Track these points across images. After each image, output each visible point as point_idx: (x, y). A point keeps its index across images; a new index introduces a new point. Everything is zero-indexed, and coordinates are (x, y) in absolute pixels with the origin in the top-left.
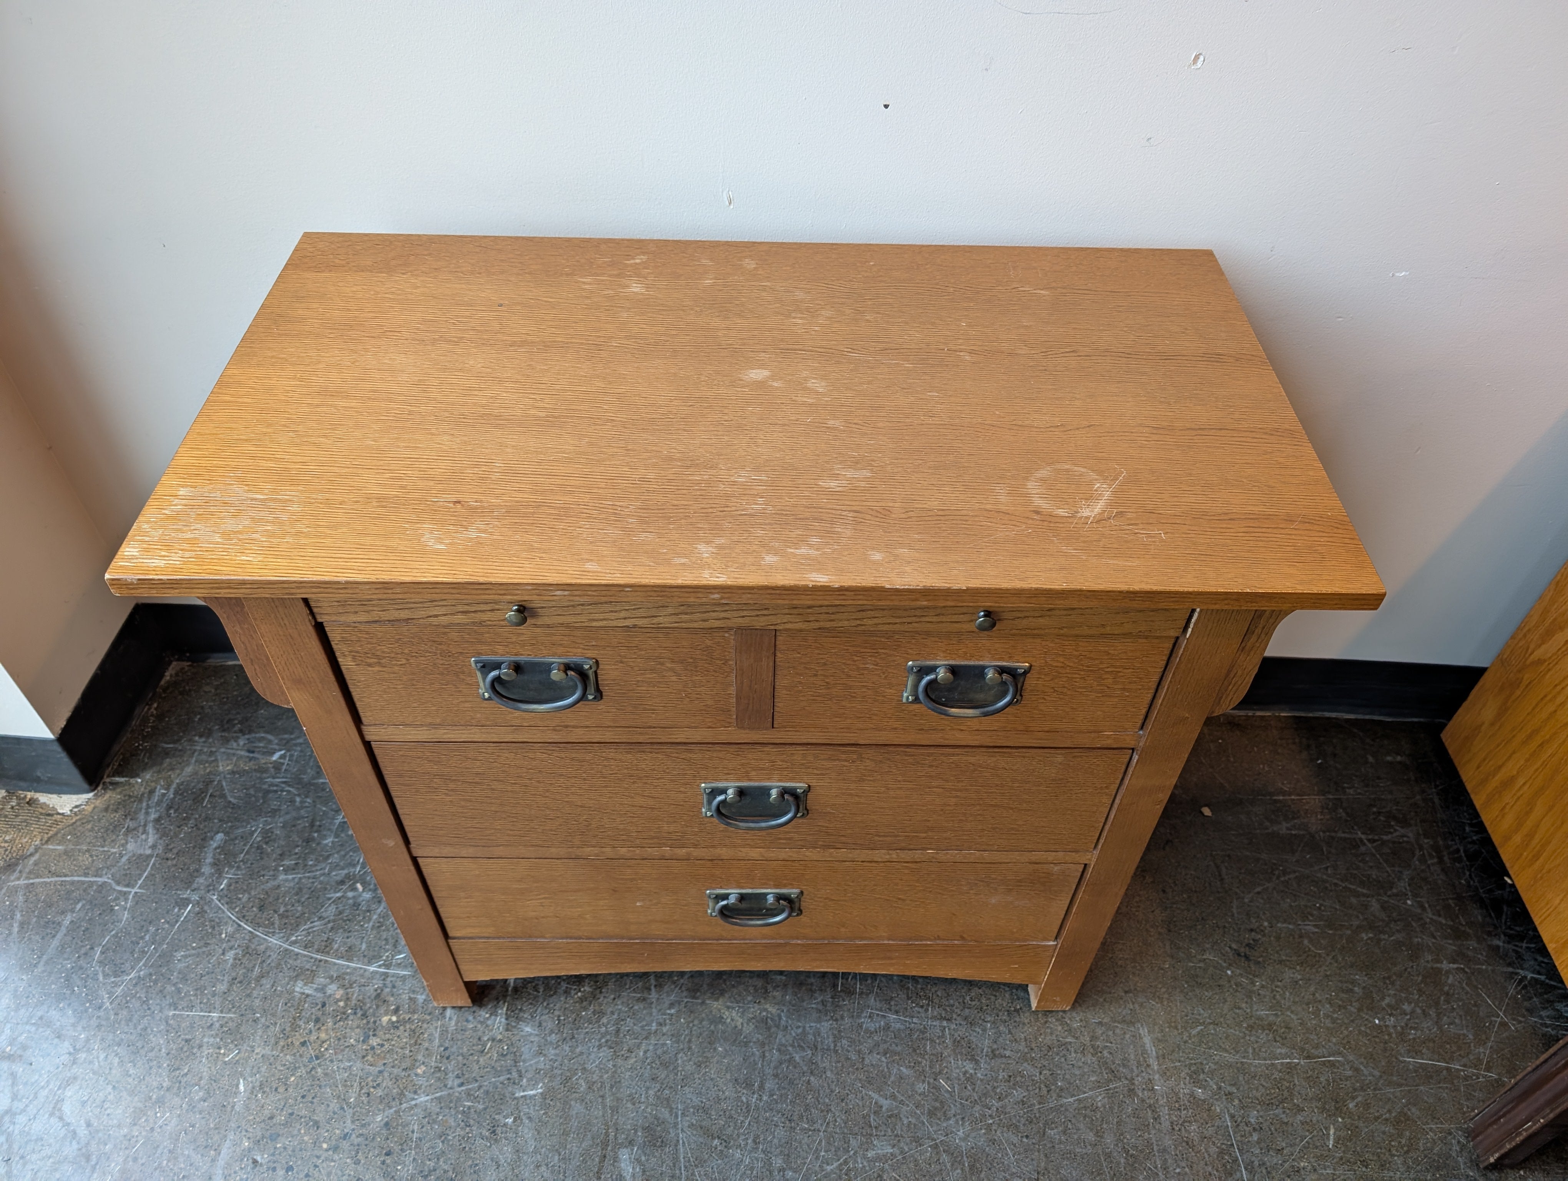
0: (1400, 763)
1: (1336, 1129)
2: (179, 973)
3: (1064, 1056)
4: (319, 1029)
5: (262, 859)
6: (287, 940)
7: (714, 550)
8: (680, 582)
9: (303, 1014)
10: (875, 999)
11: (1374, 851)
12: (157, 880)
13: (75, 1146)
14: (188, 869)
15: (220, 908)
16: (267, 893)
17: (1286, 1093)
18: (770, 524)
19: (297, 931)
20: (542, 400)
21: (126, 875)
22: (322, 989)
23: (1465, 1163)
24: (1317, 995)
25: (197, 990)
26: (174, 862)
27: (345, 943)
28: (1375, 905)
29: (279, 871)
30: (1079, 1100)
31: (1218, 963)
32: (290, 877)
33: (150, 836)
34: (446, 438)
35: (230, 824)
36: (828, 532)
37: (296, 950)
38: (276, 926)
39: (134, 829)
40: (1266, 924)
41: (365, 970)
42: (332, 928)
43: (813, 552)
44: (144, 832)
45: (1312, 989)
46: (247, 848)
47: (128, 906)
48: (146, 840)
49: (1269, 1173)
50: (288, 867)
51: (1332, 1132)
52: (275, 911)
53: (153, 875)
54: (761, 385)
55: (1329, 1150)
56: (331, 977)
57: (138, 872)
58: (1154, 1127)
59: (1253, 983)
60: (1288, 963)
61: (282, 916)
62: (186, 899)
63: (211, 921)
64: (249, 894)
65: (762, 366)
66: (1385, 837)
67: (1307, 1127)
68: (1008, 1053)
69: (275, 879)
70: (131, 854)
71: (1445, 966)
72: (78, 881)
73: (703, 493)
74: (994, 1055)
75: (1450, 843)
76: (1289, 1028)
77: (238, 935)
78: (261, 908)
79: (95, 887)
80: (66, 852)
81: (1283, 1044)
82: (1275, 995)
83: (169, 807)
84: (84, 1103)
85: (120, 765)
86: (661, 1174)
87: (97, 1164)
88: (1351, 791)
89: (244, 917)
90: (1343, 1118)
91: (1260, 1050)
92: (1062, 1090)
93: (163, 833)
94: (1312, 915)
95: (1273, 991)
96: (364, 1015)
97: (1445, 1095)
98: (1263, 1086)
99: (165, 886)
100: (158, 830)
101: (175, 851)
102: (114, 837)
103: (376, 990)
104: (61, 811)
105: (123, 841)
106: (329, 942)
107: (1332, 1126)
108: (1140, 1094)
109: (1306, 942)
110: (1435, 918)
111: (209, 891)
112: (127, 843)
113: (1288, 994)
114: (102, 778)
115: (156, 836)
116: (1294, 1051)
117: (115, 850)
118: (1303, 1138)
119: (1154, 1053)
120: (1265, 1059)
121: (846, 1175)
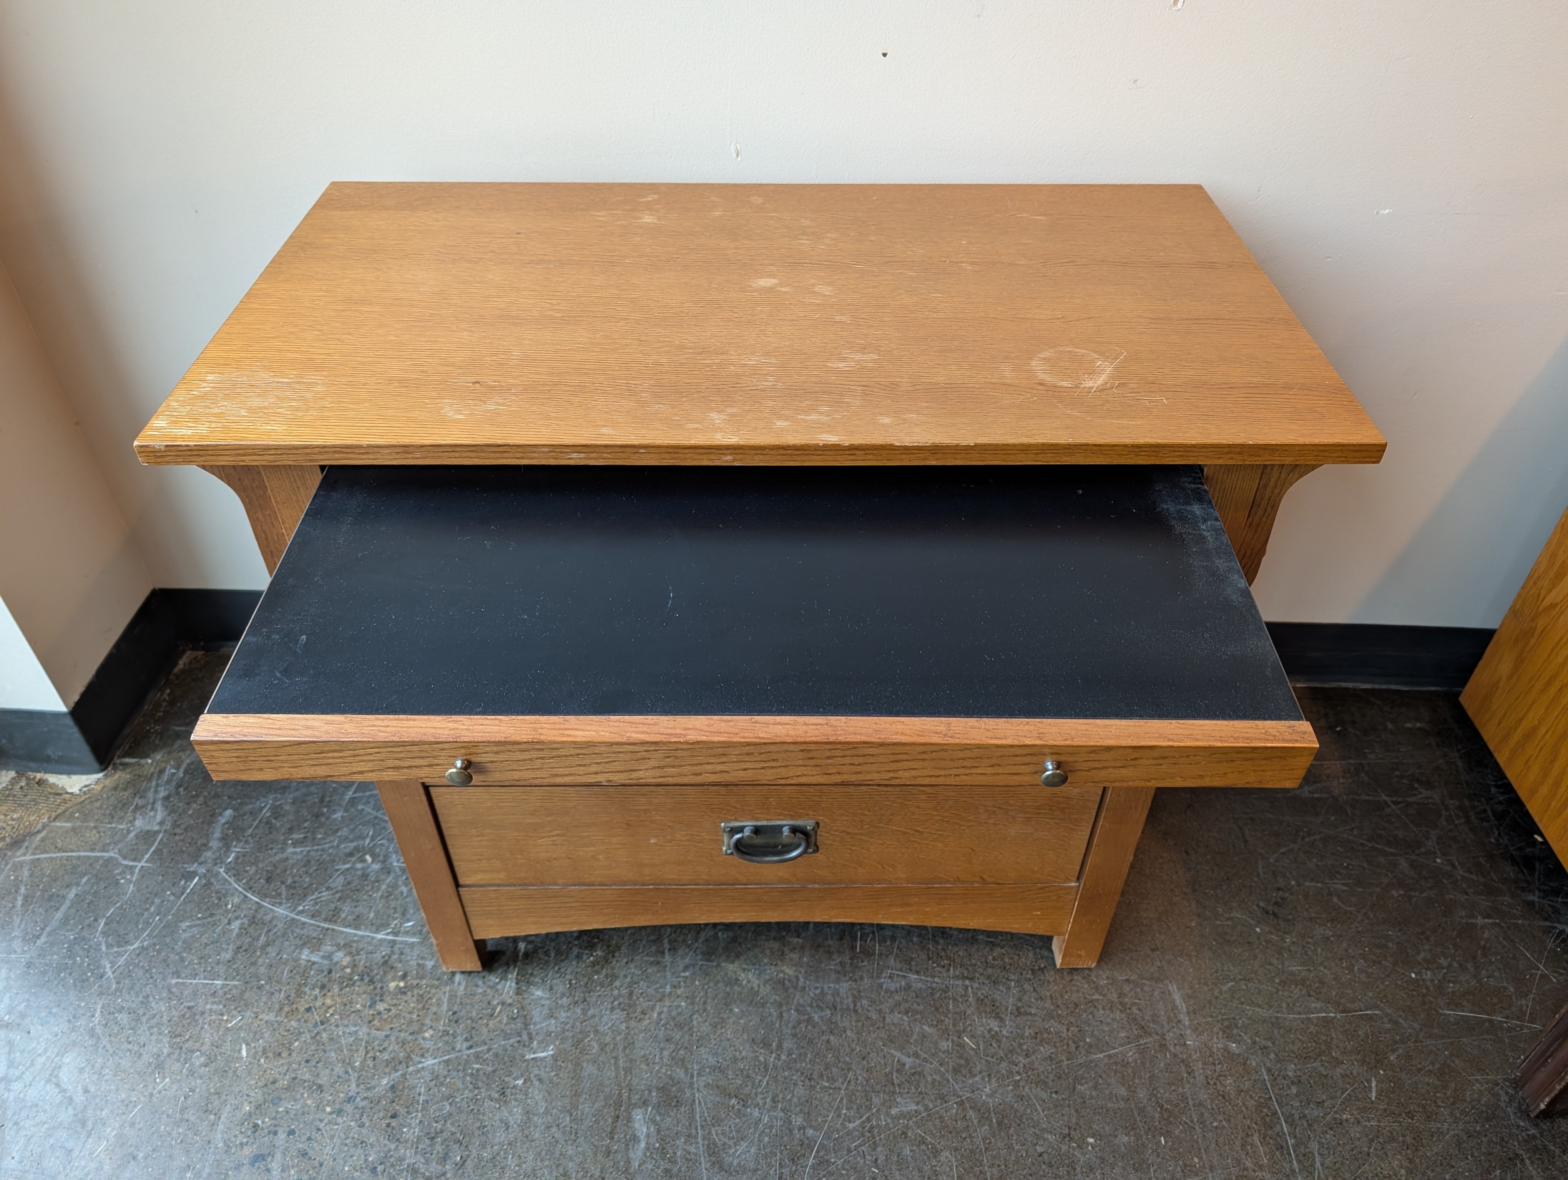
0: (1420, 729)
1: (1378, 1082)
2: (184, 943)
3: (1092, 1013)
4: (324, 995)
5: (270, 833)
6: (294, 910)
7: (726, 418)
8: (693, 442)
9: (309, 980)
10: (895, 960)
11: (1398, 812)
12: (165, 854)
13: (70, 1111)
14: (196, 843)
15: (227, 880)
16: (274, 865)
17: (1323, 1047)
18: (780, 397)
19: (304, 901)
20: (558, 304)
21: (133, 850)
22: (329, 957)
23: (1515, 1113)
24: (1350, 951)
25: (201, 958)
26: (182, 837)
27: (353, 912)
28: (1403, 864)
29: (287, 844)
30: (1110, 1056)
31: (1246, 921)
32: (298, 850)
33: (159, 813)
34: (465, 333)
35: (239, 801)
36: (838, 402)
37: (303, 919)
38: (283, 896)
39: (143, 807)
40: (1293, 883)
41: (373, 938)
42: (340, 898)
43: (824, 418)
44: (153, 809)
45: (1345, 945)
46: (255, 824)
47: (134, 879)
48: (154, 817)
49: (1310, 1125)
50: (297, 840)
51: (1374, 1084)
52: (283, 883)
53: (161, 850)
54: (770, 290)
55: (1372, 1102)
56: (338, 945)
57: (145, 847)
58: (1189, 1082)
59: (1283, 940)
60: (1318, 921)
61: (289, 887)
62: (193, 872)
63: (217, 893)
64: (257, 866)
65: (771, 275)
66: (1410, 799)
67: (1348, 1080)
68: (1033, 1011)
69: (283, 852)
70: (139, 830)
71: (1480, 921)
72: (85, 857)
73: (714, 373)
74: (1019, 1012)
75: (1476, 804)
76: (1323, 983)
77: (244, 906)
78: (269, 880)
79: (101, 862)
80: (73, 829)
81: (1318, 999)
82: (1306, 952)
83: (179, 786)
84: (81, 1070)
85: (130, 747)
86: (677, 1133)
87: (92, 1129)
88: (1373, 756)
89: (251, 888)
90: (1384, 1071)
91: (1294, 1005)
92: (1090, 1046)
93: (171, 810)
94: (1339, 873)
95: (1304, 947)
96: (371, 981)
97: (1488, 1046)
98: (1300, 1040)
99: (172, 860)
100: (167, 807)
101: (183, 827)
102: (122, 814)
103: (383, 957)
104: (70, 791)
105: (131, 818)
106: (337, 911)
107: (1373, 1079)
108: (1172, 1049)
109: (1335, 899)
110: (1467, 875)
111: (216, 864)
112: (135, 819)
113: (1319, 950)
114: (112, 759)
115: (165, 813)
116: (1329, 1005)
117: (121, 827)
118: (1344, 1091)
119: (1185, 1009)
120: (1300, 1013)
121: (869, 1132)
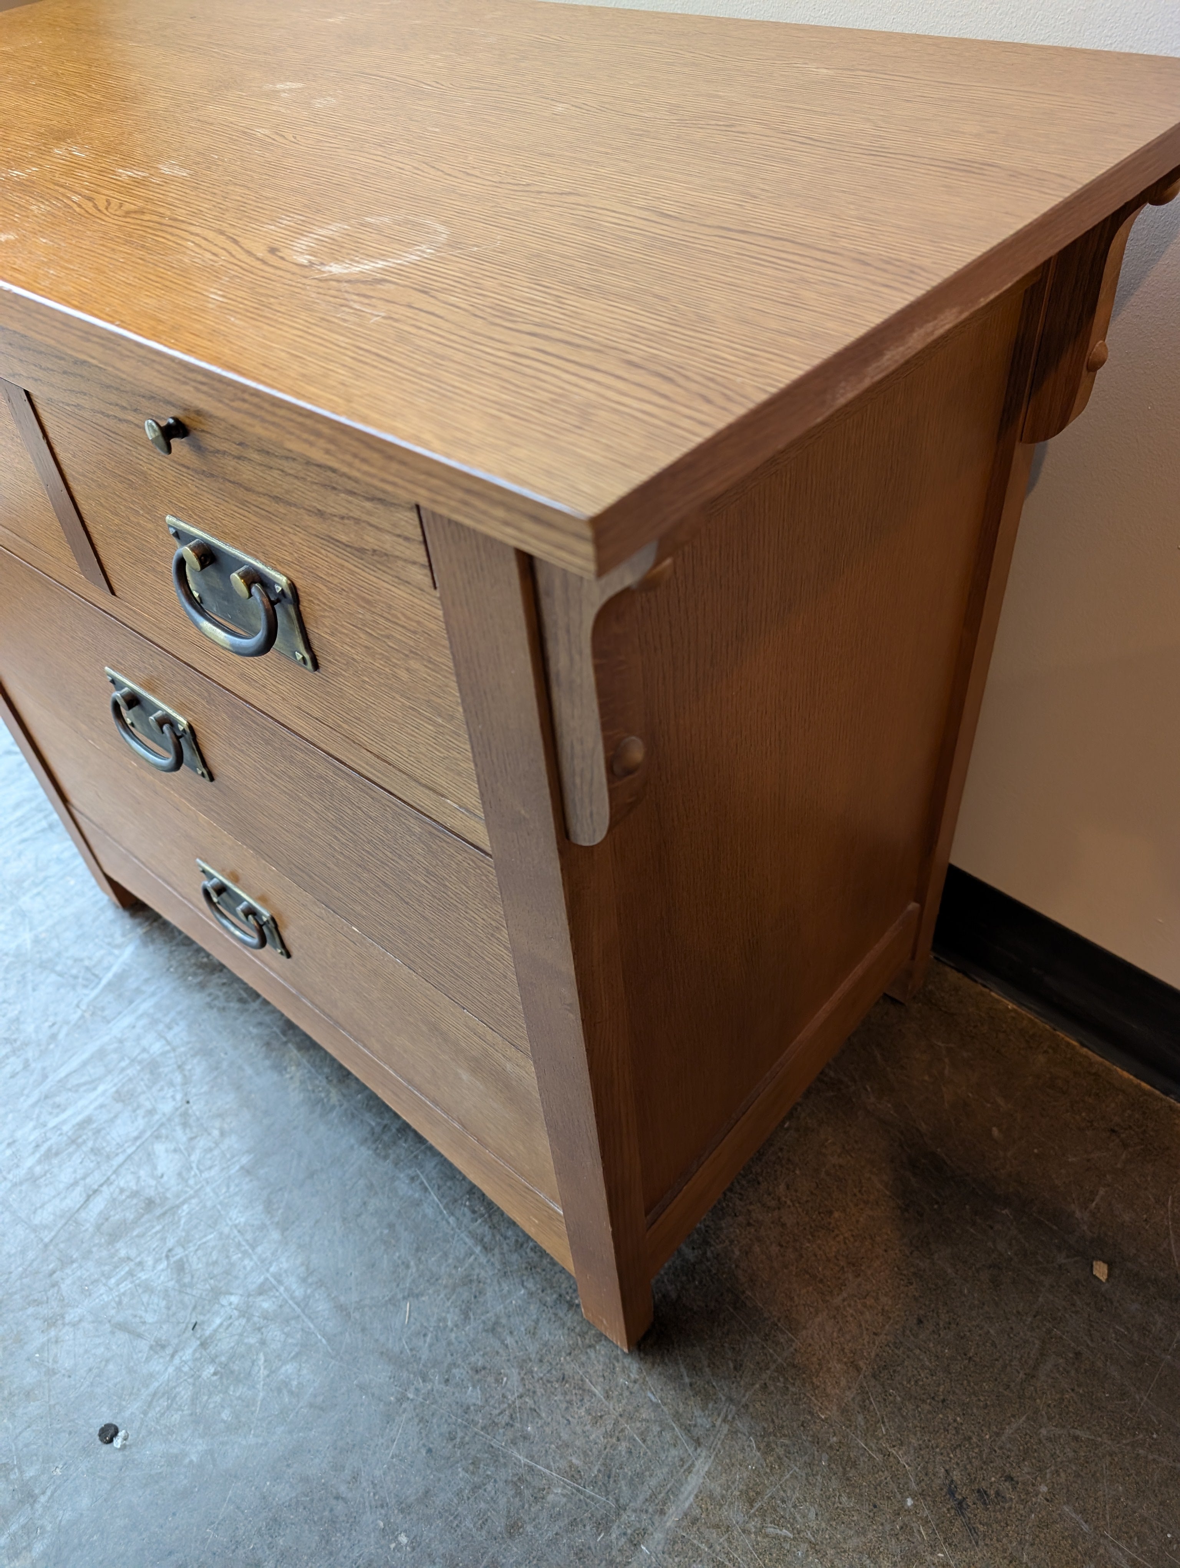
3: (570, 1402)
30: (531, 1469)
31: (906, 1475)
40: (1044, 1489)
59: (933, 1548)
68: (509, 1340)
74: (493, 1329)
92: (525, 1438)
108: (614, 1536)
119: (687, 1505)
